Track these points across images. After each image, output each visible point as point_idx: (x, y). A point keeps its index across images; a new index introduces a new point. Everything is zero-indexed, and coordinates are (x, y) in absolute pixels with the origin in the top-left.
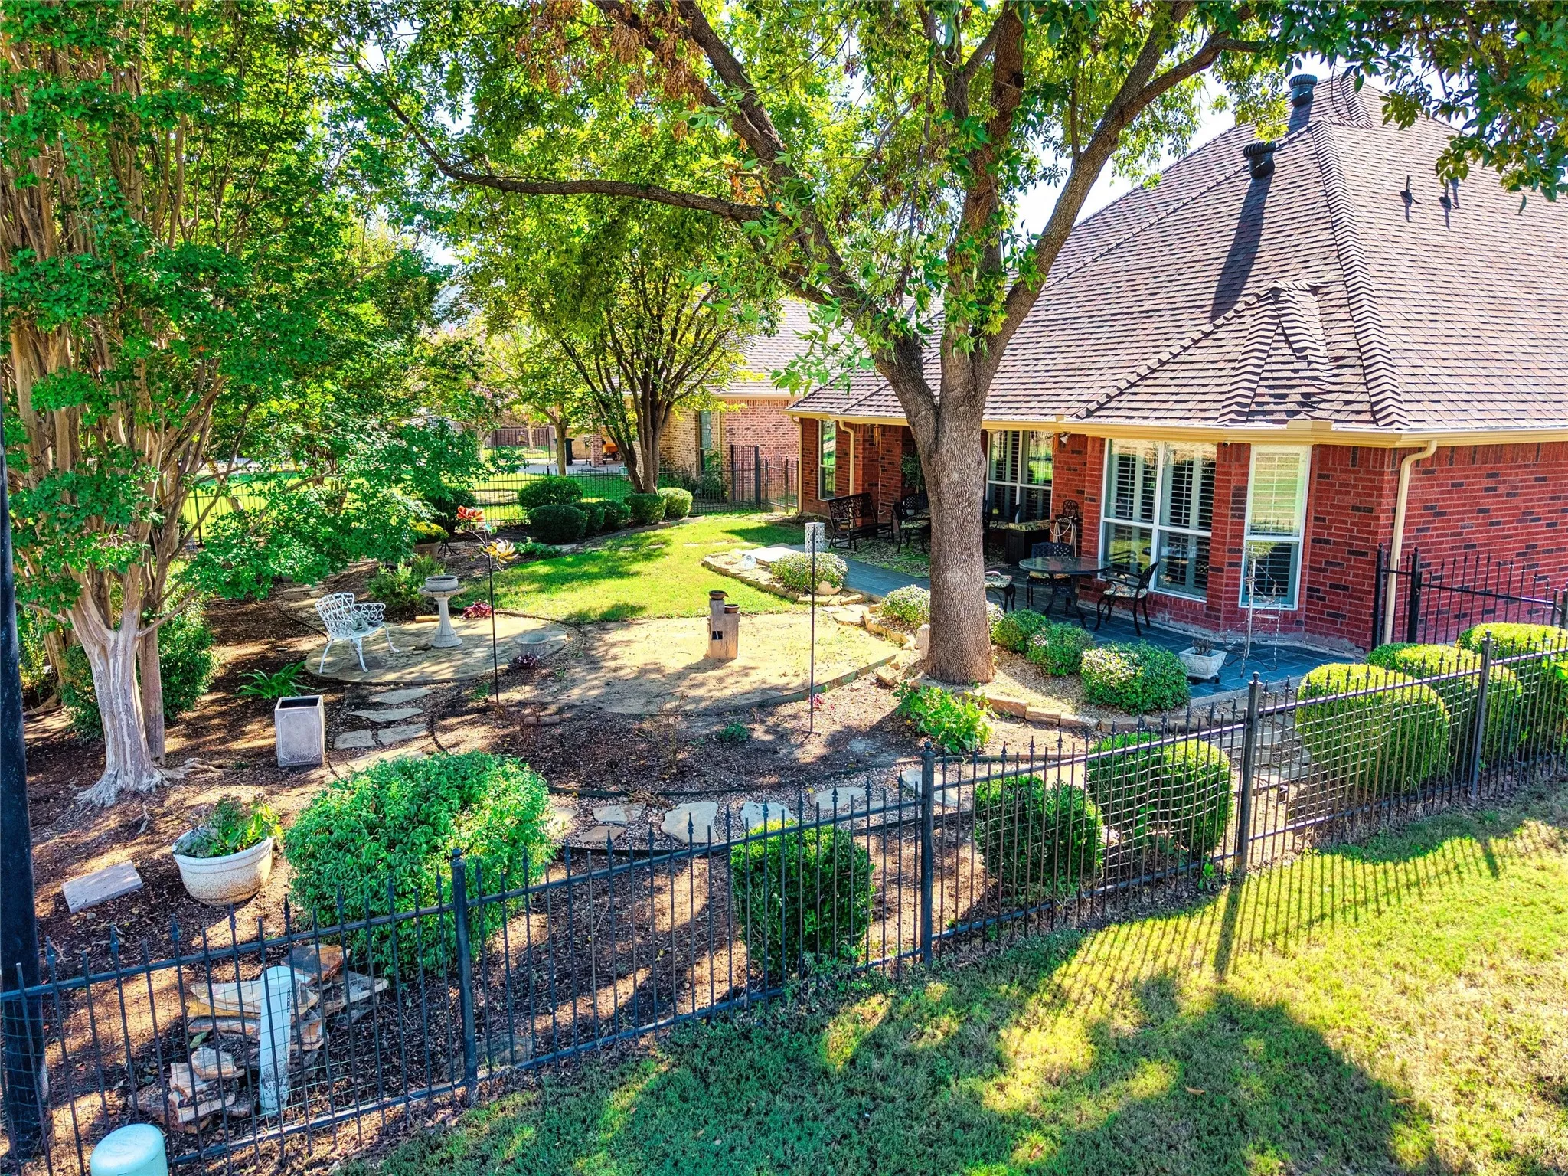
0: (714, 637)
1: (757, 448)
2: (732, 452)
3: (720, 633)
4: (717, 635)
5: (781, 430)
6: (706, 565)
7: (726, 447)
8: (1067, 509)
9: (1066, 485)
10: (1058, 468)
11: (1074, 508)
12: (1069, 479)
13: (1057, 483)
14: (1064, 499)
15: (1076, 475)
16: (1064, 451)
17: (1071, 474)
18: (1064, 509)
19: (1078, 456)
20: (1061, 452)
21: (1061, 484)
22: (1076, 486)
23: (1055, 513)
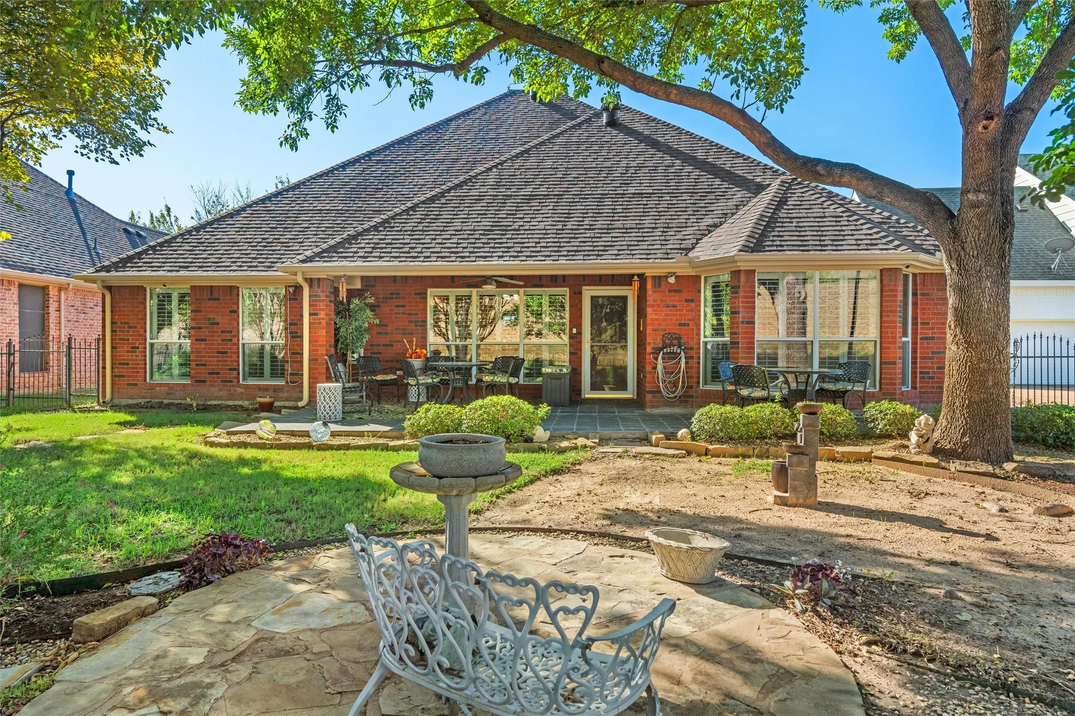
8: (667, 341)
9: (664, 320)
10: (653, 306)
11: (677, 339)
12: (667, 315)
13: (653, 320)
14: (662, 333)
15: (677, 310)
16: (660, 291)
17: (670, 310)
18: (664, 341)
19: (677, 295)
20: (655, 292)
21: (658, 320)
22: (677, 320)
23: (652, 345)
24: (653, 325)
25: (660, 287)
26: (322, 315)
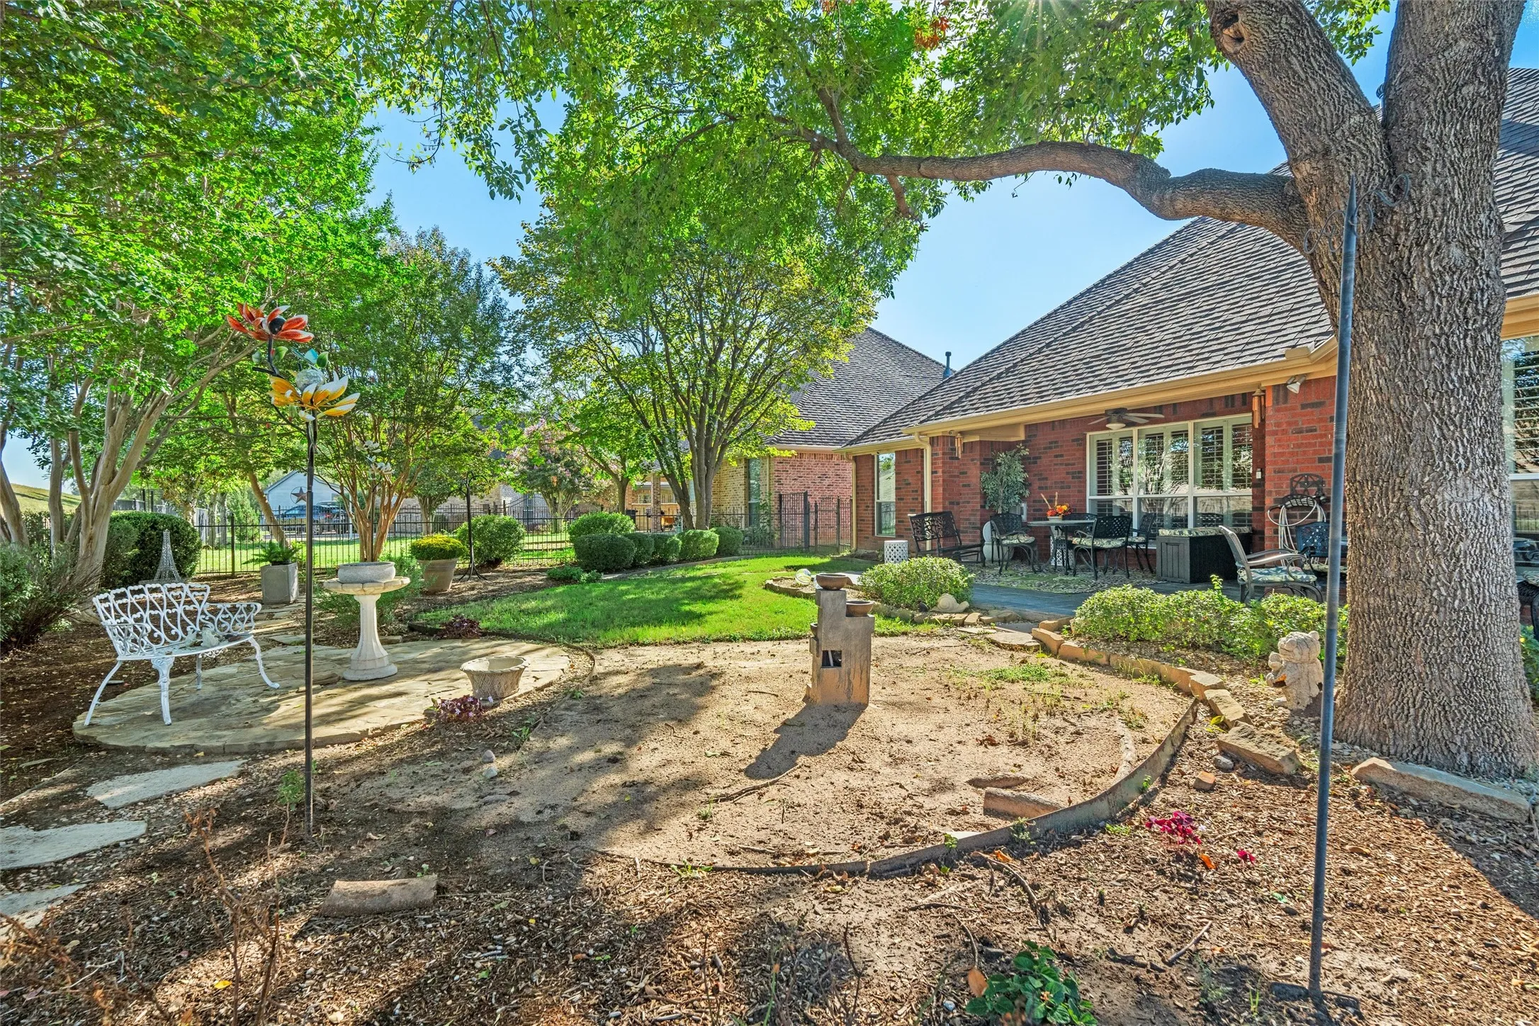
0: (826, 663)
1: (806, 494)
2: (781, 501)
3: (837, 655)
4: (829, 660)
5: (827, 482)
6: (769, 587)
7: (774, 496)
8: (1299, 488)
9: (1292, 454)
10: (1274, 433)
11: (1315, 483)
12: (1299, 446)
13: (1275, 455)
14: (1291, 475)
15: (1316, 437)
16: (1286, 409)
17: (1304, 438)
18: (1293, 489)
19: (1316, 410)
20: (1278, 410)
21: (1282, 454)
22: (1315, 452)
23: (1274, 496)
24: (1275, 463)
25: (1286, 401)
26: (940, 474)
